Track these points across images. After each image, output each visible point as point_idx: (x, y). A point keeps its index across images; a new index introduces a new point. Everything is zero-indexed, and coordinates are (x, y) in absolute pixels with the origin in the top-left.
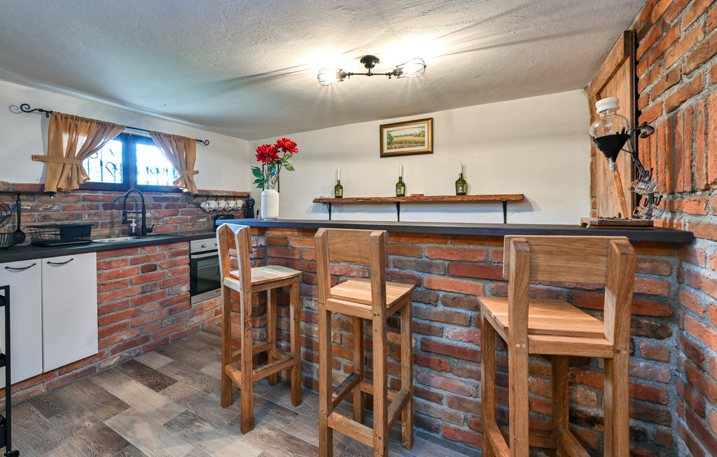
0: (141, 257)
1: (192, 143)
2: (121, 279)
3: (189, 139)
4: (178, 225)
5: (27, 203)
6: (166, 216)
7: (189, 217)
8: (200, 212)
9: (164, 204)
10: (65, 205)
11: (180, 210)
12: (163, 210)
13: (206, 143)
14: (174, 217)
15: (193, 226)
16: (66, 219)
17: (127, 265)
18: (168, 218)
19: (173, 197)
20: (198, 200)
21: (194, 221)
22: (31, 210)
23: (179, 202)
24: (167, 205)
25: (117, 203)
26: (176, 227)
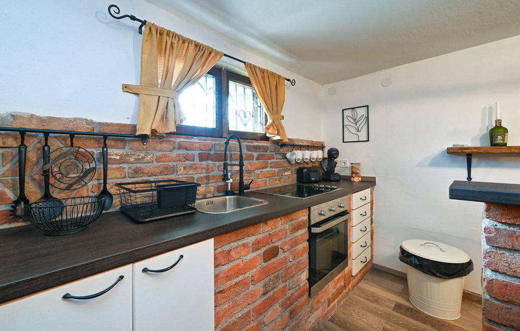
0: (264, 238)
1: (282, 81)
2: (241, 277)
3: (279, 77)
4: (268, 179)
5: (115, 151)
6: (257, 169)
7: (276, 170)
8: (286, 164)
9: (255, 154)
10: (159, 154)
11: (269, 161)
12: (255, 161)
13: (293, 83)
14: (264, 170)
15: (279, 180)
16: (161, 173)
17: (248, 253)
18: (258, 172)
19: (263, 146)
20: (284, 149)
21: (280, 173)
22: (121, 161)
23: (268, 153)
24: (258, 155)
25: (212, 152)
26: (266, 181)
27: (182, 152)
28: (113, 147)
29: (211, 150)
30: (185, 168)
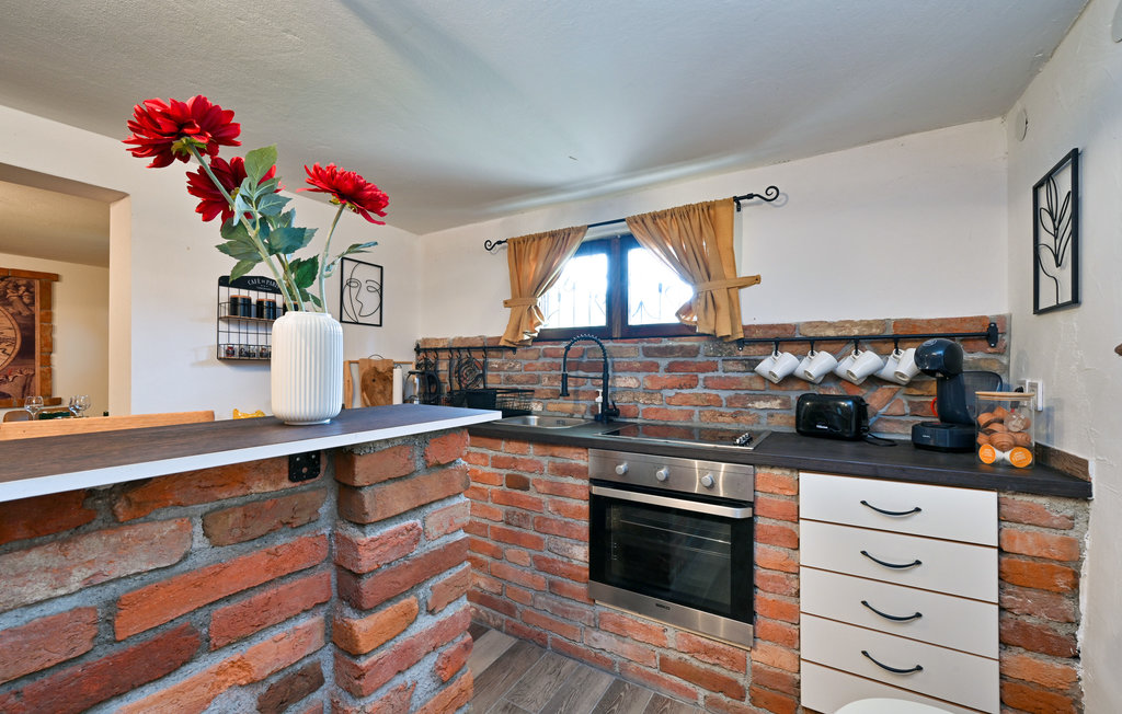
0: (505, 458)
2: (480, 485)
4: (697, 410)
5: (496, 361)
6: (666, 387)
7: (724, 394)
8: (758, 385)
9: (664, 362)
10: (526, 362)
11: (701, 376)
12: (661, 374)
13: (771, 196)
14: (685, 391)
15: (735, 416)
16: (527, 382)
18: (672, 393)
19: (682, 347)
20: (752, 351)
21: (739, 404)
22: (499, 370)
23: (700, 358)
24: (670, 364)
25: (585, 360)
26: (691, 414)
27: (549, 360)
28: (494, 357)
29: (582, 357)
30: (549, 378)
